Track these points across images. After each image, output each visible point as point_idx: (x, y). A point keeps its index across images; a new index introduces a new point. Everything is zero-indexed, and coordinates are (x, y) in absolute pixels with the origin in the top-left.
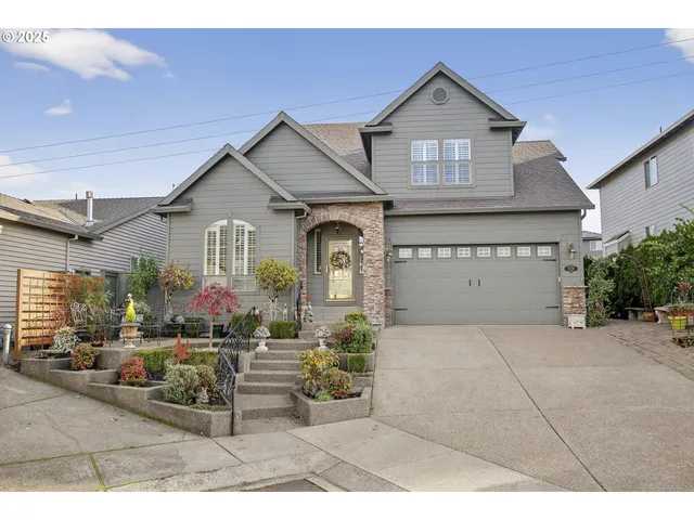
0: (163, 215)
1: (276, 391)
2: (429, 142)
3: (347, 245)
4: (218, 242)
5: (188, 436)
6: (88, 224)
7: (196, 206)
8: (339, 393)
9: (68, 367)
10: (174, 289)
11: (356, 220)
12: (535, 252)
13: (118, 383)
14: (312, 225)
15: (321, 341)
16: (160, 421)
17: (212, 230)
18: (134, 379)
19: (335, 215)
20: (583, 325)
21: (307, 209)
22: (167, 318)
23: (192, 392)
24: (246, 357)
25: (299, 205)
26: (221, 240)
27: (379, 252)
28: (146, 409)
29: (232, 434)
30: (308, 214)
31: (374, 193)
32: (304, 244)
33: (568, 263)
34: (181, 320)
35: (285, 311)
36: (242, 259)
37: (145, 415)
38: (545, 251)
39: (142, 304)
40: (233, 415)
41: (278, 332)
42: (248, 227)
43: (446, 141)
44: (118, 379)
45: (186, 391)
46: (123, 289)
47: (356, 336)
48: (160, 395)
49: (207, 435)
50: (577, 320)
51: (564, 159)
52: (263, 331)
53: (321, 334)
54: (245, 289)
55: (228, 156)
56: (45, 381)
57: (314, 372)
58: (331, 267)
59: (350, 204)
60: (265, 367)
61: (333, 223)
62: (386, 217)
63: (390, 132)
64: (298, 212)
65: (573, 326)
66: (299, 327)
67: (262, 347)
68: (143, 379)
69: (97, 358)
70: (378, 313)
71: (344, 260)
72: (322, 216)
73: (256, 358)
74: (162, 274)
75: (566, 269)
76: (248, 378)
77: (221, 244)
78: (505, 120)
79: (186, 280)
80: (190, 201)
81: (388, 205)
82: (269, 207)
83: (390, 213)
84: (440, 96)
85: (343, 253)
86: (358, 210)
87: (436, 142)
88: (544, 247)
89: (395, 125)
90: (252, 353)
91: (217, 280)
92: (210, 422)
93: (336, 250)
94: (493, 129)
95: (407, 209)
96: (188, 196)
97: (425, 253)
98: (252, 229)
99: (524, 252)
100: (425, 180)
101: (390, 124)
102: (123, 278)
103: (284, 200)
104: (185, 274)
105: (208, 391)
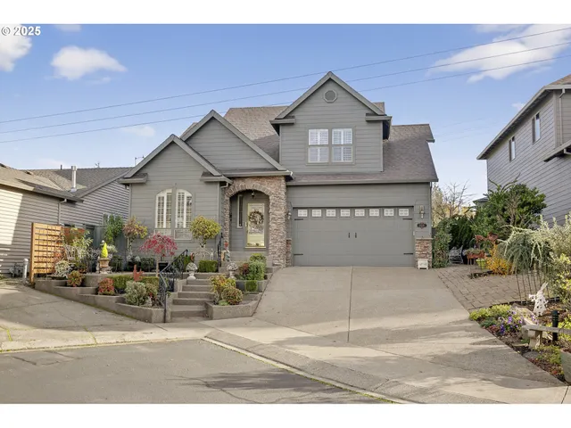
0: (127, 185)
1: (197, 303)
2: (322, 130)
3: (261, 207)
4: (165, 205)
5: (138, 322)
6: (72, 190)
7: (150, 178)
8: (233, 301)
9: (66, 285)
10: (134, 238)
11: (265, 189)
12: (396, 213)
13: (97, 294)
14: (233, 192)
15: (231, 273)
16: (123, 315)
17: (161, 195)
18: (106, 292)
19: (250, 185)
20: (427, 267)
21: (228, 181)
22: (129, 258)
23: (141, 298)
24: (179, 283)
25: (223, 179)
26: (168, 203)
27: (282, 213)
28: (114, 308)
29: (165, 321)
30: (229, 185)
31: (277, 170)
32: (228, 206)
33: (420, 222)
34: (138, 259)
35: (212, 254)
36: (182, 217)
37: (114, 312)
38: (404, 213)
39: (112, 247)
40: (165, 310)
41: (204, 268)
42: (187, 194)
43: (334, 130)
44: (97, 291)
45: (139, 298)
46: (98, 237)
47: (252, 269)
48: (123, 301)
49: (150, 321)
50: (423, 263)
51: (433, 141)
52: (193, 266)
53: (230, 268)
54: (184, 238)
55: (173, 143)
56: (51, 293)
57: (220, 289)
58: (249, 223)
59: (260, 177)
60: (192, 289)
61: (249, 191)
62: (287, 187)
63: (293, 124)
64: (223, 183)
65: (419, 267)
66: (219, 264)
67: (192, 277)
68: (112, 292)
69: (83, 280)
70: (279, 256)
71: (258, 217)
72: (240, 186)
73: (187, 283)
74: (126, 227)
75: (418, 225)
76: (180, 295)
77: (168, 206)
78: (376, 115)
79: (142, 231)
80: (146, 175)
81: (288, 178)
82: (201, 180)
83: (290, 183)
84: (330, 96)
85: (258, 213)
86: (266, 182)
87: (327, 130)
88: (404, 209)
89: (296, 117)
90: (185, 280)
91: (164, 231)
92: (151, 314)
93: (253, 210)
94: (368, 121)
95: (303, 181)
96: (144, 171)
97: (317, 213)
98: (190, 195)
99: (389, 213)
100: (319, 159)
101: (293, 117)
102: (98, 229)
103: (211, 175)
104: (142, 227)
105: (152, 299)
